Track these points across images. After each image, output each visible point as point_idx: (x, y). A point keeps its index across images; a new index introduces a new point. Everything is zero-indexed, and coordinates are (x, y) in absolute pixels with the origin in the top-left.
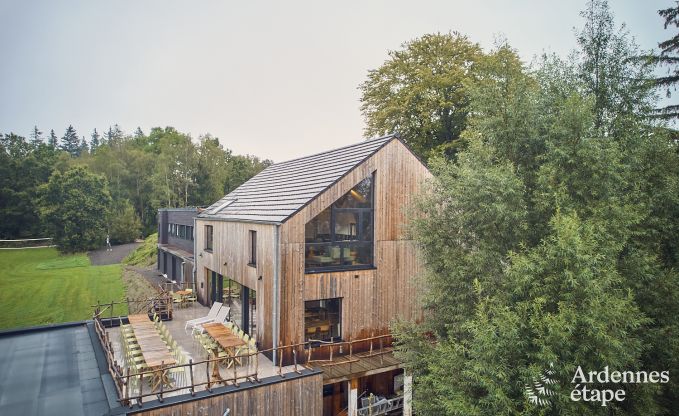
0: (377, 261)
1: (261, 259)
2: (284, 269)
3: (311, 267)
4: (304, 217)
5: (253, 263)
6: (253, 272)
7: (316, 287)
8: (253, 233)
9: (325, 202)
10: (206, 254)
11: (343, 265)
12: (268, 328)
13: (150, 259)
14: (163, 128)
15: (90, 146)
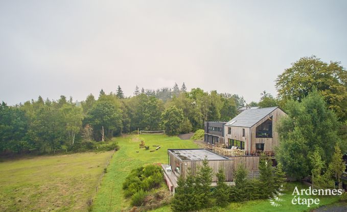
0: (273, 136)
1: (246, 135)
2: (251, 137)
3: (257, 137)
4: (256, 126)
5: (244, 136)
6: (244, 138)
7: (258, 141)
8: (244, 129)
9: (260, 123)
10: (229, 135)
11: (265, 137)
12: (248, 149)
13: (201, 138)
14: (196, 89)
15: (156, 92)
